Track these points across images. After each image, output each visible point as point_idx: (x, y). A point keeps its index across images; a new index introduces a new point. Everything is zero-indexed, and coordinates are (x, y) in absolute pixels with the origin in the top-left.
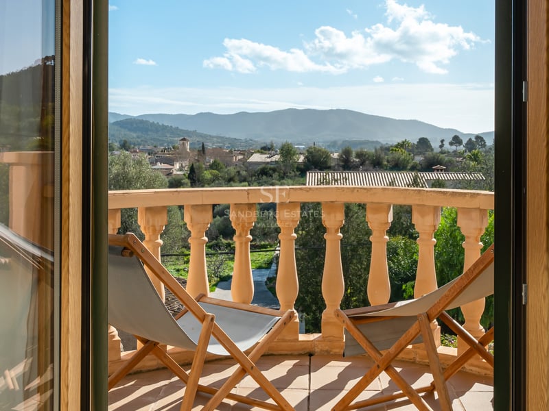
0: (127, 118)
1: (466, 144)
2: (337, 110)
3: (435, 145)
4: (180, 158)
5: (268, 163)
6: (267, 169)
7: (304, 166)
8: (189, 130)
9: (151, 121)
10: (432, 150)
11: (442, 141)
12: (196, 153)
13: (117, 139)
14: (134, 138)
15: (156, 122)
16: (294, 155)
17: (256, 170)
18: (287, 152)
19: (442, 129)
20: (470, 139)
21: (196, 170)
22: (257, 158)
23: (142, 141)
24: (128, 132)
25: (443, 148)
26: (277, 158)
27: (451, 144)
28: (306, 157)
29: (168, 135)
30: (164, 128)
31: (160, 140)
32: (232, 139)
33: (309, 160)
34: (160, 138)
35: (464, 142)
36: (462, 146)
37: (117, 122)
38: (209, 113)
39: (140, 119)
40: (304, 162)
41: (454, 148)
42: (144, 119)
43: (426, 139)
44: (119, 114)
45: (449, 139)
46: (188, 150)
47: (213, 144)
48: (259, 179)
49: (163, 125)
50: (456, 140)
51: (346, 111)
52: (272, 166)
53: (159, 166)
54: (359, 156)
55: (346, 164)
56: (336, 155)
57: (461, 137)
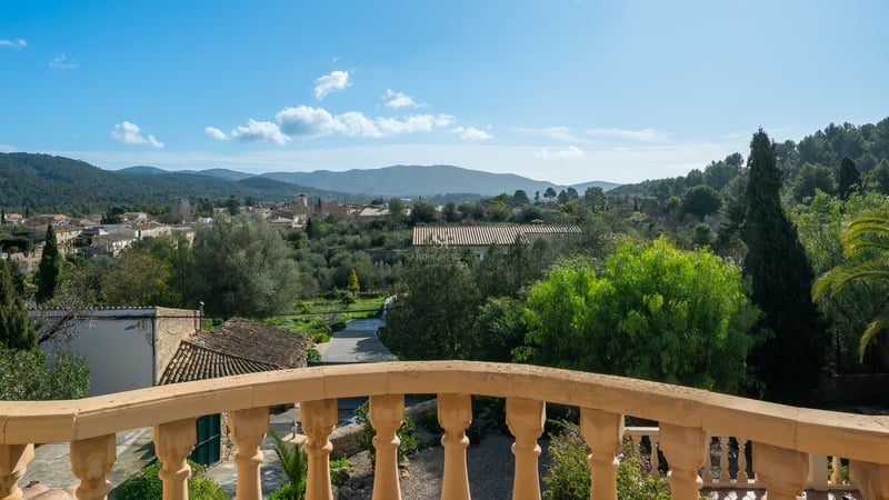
3: (531, 196)
4: (299, 212)
5: (378, 217)
6: (377, 222)
7: (412, 219)
10: (529, 202)
11: (537, 193)
12: (313, 207)
13: (244, 196)
14: (257, 194)
16: (402, 208)
17: (368, 223)
18: (395, 206)
20: (563, 191)
21: (313, 224)
22: (367, 212)
24: (253, 190)
25: (539, 200)
26: (386, 212)
27: (545, 195)
28: (413, 211)
33: (415, 214)
34: (281, 194)
35: (558, 193)
36: (556, 198)
40: (411, 216)
41: (548, 199)
42: (267, 177)
43: (523, 191)
45: (543, 191)
46: (306, 205)
47: (328, 199)
48: (370, 232)
50: (550, 192)
52: (382, 220)
53: (280, 219)
54: (461, 209)
55: (450, 218)
56: (440, 208)
57: (555, 189)
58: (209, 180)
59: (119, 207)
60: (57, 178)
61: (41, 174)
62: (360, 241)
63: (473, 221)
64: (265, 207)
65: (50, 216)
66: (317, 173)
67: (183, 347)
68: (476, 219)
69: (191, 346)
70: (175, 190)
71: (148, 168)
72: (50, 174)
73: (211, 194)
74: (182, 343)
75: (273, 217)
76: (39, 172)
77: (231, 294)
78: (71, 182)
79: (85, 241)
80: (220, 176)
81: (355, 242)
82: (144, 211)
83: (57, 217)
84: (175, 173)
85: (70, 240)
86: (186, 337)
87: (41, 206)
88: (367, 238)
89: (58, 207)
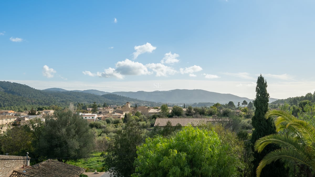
0: (108, 93)
1: (249, 104)
2: (196, 90)
3: (236, 104)
4: (125, 111)
5: (156, 113)
6: (155, 115)
7: (171, 114)
8: (134, 98)
9: (118, 95)
10: (235, 107)
11: (239, 103)
12: (133, 108)
13: (103, 102)
14: (110, 102)
15: (120, 95)
16: (167, 110)
17: (151, 116)
18: (164, 108)
19: (241, 98)
20: (250, 102)
21: (127, 116)
22: (152, 111)
23: (113, 103)
24: (108, 100)
25: (239, 106)
26: (160, 111)
27: (243, 104)
28: (172, 111)
29: (125, 101)
30: (123, 97)
31: (121, 103)
32: (152, 102)
33: (173, 112)
34: (122, 102)
35: (248, 103)
36: (247, 105)
37: (103, 95)
38: (142, 91)
39: (113, 94)
40: (172, 113)
41: (244, 105)
42: (115, 94)
43: (232, 102)
44: (104, 92)
45: (241, 102)
46: (129, 107)
47: (144, 104)
48: (151, 120)
49: (123, 96)
50: (245, 103)
51: (200, 90)
52: (158, 114)
53: (116, 114)
54: (194, 110)
55: (189, 114)
56: (185, 110)
57: (247, 101)
58: (87, 95)
59: (41, 107)
60: (13, 93)
61: (5, 91)
62: (145, 124)
63: (199, 115)
64: (111, 108)
65: (6, 111)
66: (139, 92)
67: (14, 173)
68: (201, 114)
69: (18, 173)
70: (70, 99)
71: (58, 89)
72: (10, 91)
73: (88, 101)
74: (14, 171)
75: (114, 113)
76: (4, 90)
77: (59, 149)
78: (20, 95)
79: (17, 123)
80: (92, 93)
81: (143, 125)
82: (53, 109)
83: (9, 112)
84: (71, 91)
85: (10, 123)
86: (17, 169)
87: (4, 106)
88: (149, 123)
89: (12, 107)
